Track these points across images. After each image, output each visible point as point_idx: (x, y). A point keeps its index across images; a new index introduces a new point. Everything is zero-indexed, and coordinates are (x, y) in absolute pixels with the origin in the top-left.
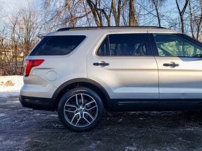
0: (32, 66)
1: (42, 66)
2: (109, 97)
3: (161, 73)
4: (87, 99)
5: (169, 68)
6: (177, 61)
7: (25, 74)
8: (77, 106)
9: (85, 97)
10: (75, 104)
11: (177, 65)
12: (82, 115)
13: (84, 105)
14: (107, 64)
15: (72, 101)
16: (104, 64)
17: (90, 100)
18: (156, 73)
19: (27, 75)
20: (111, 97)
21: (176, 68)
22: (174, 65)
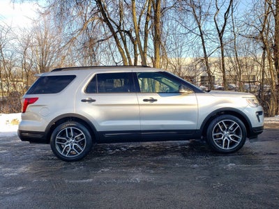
0: (28, 104)
1: (36, 103)
2: (96, 130)
3: (141, 108)
4: (76, 132)
5: (148, 103)
6: (155, 96)
7: (22, 111)
8: (68, 139)
9: (74, 130)
10: (65, 136)
11: (156, 100)
12: (72, 146)
13: (73, 137)
14: (94, 101)
15: (63, 134)
16: (91, 101)
17: (79, 133)
18: (137, 108)
19: (24, 112)
20: (98, 130)
21: (155, 103)
22: (153, 100)
